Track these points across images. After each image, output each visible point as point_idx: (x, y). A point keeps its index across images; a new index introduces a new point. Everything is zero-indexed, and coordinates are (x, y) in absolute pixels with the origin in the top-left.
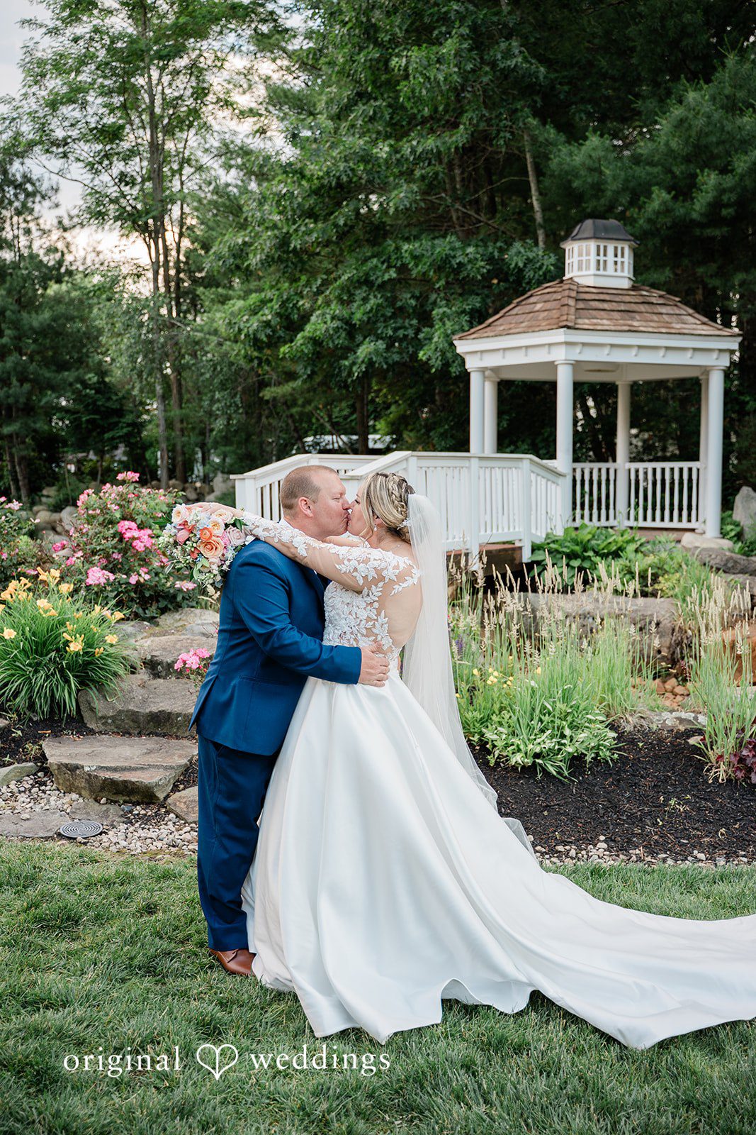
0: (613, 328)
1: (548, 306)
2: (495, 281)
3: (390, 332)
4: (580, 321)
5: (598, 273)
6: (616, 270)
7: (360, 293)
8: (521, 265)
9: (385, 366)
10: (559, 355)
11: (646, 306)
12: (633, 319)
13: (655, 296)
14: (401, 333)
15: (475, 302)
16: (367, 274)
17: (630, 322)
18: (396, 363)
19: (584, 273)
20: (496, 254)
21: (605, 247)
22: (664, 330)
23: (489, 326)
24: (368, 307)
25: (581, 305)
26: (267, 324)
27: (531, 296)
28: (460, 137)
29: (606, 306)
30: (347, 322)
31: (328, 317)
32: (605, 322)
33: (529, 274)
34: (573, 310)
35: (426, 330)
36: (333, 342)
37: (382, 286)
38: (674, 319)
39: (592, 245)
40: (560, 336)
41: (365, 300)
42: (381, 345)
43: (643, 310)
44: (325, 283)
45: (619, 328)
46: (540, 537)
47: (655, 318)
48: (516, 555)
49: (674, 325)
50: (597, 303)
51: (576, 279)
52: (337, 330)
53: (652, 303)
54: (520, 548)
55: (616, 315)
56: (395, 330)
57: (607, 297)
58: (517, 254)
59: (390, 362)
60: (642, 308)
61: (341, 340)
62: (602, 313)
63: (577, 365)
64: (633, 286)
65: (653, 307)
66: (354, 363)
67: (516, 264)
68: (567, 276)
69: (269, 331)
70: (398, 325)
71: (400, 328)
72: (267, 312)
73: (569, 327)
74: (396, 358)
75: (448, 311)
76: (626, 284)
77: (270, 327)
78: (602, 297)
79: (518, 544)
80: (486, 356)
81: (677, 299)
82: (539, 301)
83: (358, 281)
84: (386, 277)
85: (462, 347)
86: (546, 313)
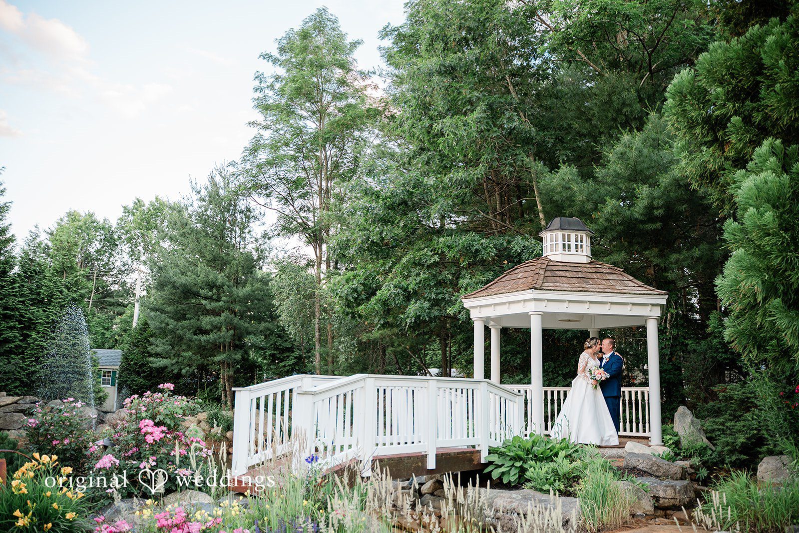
0: (570, 289)
1: (526, 275)
2: (506, 262)
3: (433, 296)
4: (546, 284)
5: (564, 252)
6: (577, 251)
7: (415, 271)
8: (519, 251)
9: (427, 319)
10: (530, 308)
11: (598, 274)
12: (587, 283)
13: (606, 267)
14: (440, 296)
15: (489, 275)
16: (420, 259)
17: (584, 285)
18: (436, 317)
19: (554, 253)
20: (505, 244)
21: (569, 236)
22: (608, 291)
23: (486, 289)
24: (418, 279)
25: (548, 274)
26: (355, 290)
27: (517, 269)
28: (480, 171)
29: (567, 274)
30: (405, 290)
31: (392, 286)
32: (565, 285)
33: (525, 256)
34: (542, 277)
35: (456, 294)
36: (395, 302)
37: (429, 267)
38: (618, 283)
39: (560, 234)
40: (530, 294)
41: (418, 275)
42: (426, 304)
43: (596, 277)
44: (394, 264)
45: (574, 289)
46: (497, 444)
47: (604, 282)
48: (475, 457)
49: (617, 287)
50: (561, 272)
51: (549, 257)
52: (397, 295)
53: (603, 272)
54: (479, 452)
55: (575, 280)
56: (437, 294)
57: (569, 269)
58: (518, 244)
59: (432, 316)
60: (595, 276)
61: (400, 300)
62: (564, 279)
63: (545, 316)
64: (591, 262)
65: (603, 275)
66: (408, 317)
67: (516, 250)
68: (544, 255)
69: (355, 295)
70: (439, 291)
71: (440, 293)
72: (355, 282)
73: (536, 289)
74: (437, 313)
75: (470, 281)
76: (585, 260)
77: (357, 292)
78: (565, 268)
79: (477, 448)
80: (483, 309)
81: (621, 270)
82: (521, 273)
83: (414, 263)
84: (432, 260)
85: (467, 303)
86: (524, 279)
